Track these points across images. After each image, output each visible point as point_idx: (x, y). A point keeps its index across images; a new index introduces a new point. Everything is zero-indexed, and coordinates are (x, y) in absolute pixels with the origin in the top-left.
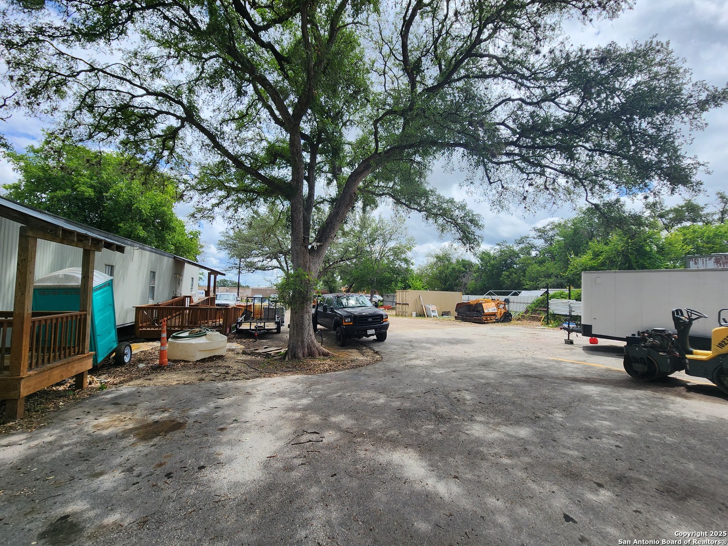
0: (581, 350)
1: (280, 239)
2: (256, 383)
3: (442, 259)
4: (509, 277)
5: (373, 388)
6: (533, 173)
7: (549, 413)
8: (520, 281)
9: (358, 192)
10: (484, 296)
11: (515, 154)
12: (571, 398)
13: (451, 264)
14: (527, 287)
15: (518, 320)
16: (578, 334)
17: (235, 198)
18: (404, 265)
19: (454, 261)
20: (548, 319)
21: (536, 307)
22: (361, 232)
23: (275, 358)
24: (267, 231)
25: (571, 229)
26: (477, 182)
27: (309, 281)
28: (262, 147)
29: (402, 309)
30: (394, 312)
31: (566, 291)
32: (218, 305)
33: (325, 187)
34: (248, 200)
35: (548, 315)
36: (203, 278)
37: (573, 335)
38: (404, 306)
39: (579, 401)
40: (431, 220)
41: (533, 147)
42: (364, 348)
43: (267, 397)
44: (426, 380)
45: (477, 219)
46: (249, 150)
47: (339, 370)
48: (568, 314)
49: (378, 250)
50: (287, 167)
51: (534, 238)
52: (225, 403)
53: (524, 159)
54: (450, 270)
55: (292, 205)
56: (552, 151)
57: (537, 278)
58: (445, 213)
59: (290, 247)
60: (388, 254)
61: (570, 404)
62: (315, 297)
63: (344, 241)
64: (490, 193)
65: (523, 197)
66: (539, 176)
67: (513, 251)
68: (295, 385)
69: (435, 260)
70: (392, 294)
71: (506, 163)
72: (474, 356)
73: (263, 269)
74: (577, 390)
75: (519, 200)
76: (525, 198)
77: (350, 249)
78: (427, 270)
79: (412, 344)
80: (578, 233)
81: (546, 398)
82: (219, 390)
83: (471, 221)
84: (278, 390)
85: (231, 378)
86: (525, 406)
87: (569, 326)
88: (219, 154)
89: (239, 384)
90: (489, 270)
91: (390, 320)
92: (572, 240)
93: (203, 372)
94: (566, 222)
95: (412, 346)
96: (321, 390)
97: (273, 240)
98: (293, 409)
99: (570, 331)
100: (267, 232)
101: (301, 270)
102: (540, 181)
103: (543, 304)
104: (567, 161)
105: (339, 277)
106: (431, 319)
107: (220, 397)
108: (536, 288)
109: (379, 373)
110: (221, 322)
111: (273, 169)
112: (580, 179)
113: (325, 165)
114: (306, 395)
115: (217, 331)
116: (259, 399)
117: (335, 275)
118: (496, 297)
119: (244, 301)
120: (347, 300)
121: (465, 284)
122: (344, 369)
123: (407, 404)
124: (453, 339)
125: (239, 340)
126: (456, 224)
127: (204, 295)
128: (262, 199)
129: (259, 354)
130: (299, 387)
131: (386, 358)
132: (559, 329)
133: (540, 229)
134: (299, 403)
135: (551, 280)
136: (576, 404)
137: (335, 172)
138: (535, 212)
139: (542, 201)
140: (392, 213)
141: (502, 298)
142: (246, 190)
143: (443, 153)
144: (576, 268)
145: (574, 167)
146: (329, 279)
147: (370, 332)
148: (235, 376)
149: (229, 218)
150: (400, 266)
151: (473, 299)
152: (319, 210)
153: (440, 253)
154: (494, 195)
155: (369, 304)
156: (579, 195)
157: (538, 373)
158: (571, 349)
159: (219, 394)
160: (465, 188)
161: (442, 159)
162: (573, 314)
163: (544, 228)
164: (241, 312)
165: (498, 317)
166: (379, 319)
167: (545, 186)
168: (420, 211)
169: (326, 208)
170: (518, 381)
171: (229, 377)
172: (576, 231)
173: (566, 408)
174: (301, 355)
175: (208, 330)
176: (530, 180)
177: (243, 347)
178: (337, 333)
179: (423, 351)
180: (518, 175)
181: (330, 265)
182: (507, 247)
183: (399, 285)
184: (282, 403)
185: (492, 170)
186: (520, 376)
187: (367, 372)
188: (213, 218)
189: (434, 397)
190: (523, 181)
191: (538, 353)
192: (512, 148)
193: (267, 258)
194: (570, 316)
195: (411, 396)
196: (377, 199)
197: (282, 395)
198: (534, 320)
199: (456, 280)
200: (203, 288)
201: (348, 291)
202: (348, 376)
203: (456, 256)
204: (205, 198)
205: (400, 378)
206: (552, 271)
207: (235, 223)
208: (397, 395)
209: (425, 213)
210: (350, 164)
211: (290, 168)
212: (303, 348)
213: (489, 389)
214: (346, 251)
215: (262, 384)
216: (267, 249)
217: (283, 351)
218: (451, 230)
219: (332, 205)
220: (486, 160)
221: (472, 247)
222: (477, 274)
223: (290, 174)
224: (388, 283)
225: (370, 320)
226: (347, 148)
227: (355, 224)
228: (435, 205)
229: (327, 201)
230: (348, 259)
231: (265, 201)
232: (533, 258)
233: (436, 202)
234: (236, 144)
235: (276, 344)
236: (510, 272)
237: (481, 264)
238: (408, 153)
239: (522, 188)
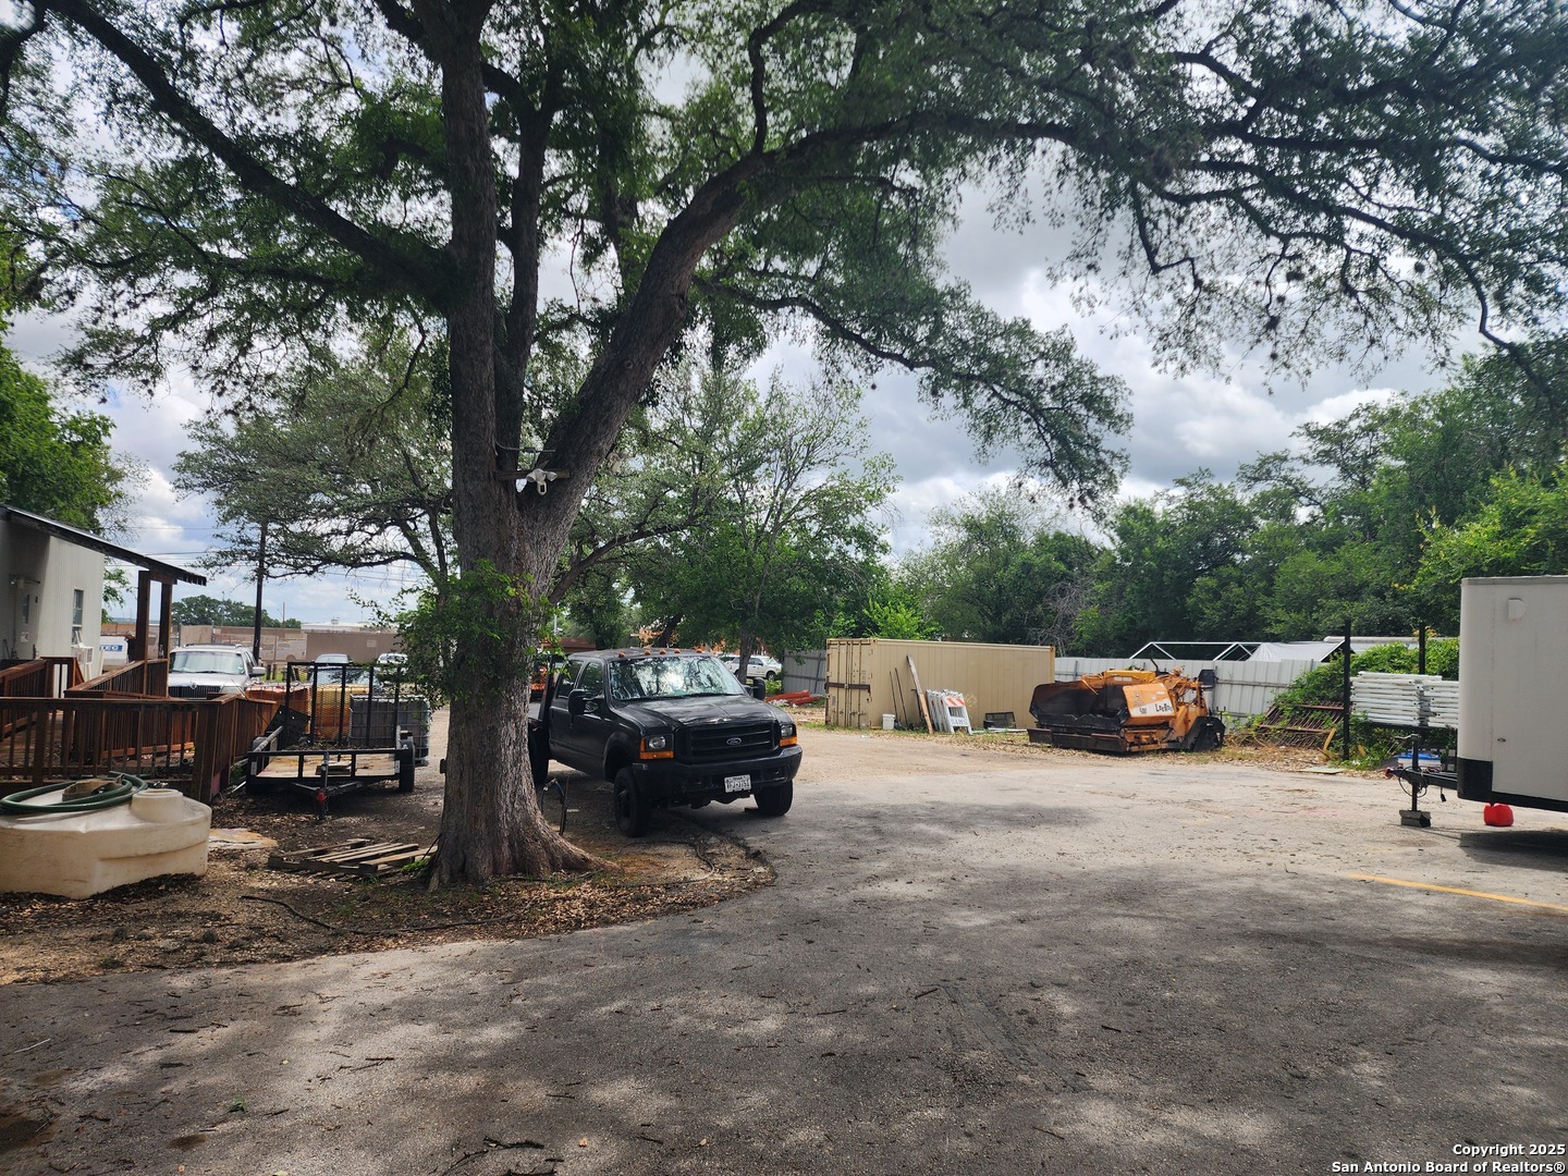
0: (1453, 848)
1: (415, 452)
2: (319, 973)
3: (989, 531)
4: (1217, 596)
5: (740, 979)
6: (1303, 234)
7: (1339, 1062)
8: (1253, 610)
9: (693, 291)
10: (1130, 661)
11: (1242, 168)
12: (1414, 1011)
13: (1021, 548)
14: (1276, 629)
15: (1245, 743)
16: (1446, 792)
17: (238, 297)
18: (855, 554)
19: (1029, 539)
20: (1348, 739)
21: (1307, 698)
22: (706, 436)
23: (391, 880)
24: (362, 422)
25: (1433, 428)
26: (1110, 263)
27: (520, 606)
28: (341, 112)
29: (848, 703)
30: (819, 715)
31: (1411, 645)
32: (179, 691)
33: (577, 271)
34: (289, 307)
35: (1347, 725)
36: (122, 591)
37: (1430, 797)
38: (855, 693)
39: (1441, 1019)
40: (949, 398)
41: (1303, 145)
42: (713, 840)
43: (359, 1023)
44: (926, 951)
45: (1107, 393)
46: (289, 123)
47: (623, 920)
48: (1416, 723)
49: (767, 501)
50: (434, 192)
51: (1306, 461)
52: (199, 1049)
53: (1274, 185)
54: (1013, 569)
55: (452, 329)
56: (1368, 160)
57: (1313, 601)
58: (999, 372)
59: (449, 484)
60: (801, 514)
61: (1410, 1029)
62: (539, 662)
63: (648, 465)
64: (1155, 306)
65: (1266, 319)
66: (1324, 246)
67: (1233, 505)
68: (463, 975)
69: (964, 535)
70: (815, 653)
71: (1212, 196)
72: (1090, 867)
73: (352, 559)
74: (1435, 983)
75: (1252, 331)
76: (1273, 323)
77: (671, 494)
78: (934, 569)
79: (880, 825)
80: (1456, 446)
81: (1329, 1009)
82: (179, 1002)
83: (1090, 401)
84: (399, 995)
85: (222, 954)
86: (1260, 1039)
87: (1415, 766)
88: (174, 132)
89: (257, 977)
90: (1149, 571)
91: (803, 739)
92: (1437, 467)
93: (120, 936)
94: (1414, 405)
95: (878, 831)
96: (557, 990)
97: (387, 459)
98: (452, 1062)
99: (1418, 781)
100: (364, 426)
101: (489, 568)
102: (1327, 262)
103: (1332, 688)
104: (1417, 195)
105: (631, 593)
106: (946, 739)
107: (180, 1025)
108: (1309, 634)
109: (762, 929)
110: (189, 755)
111: (383, 195)
112: (1462, 259)
113: (576, 188)
114: (499, 1007)
115: (171, 786)
116: (325, 1032)
117: (616, 586)
118: (1170, 665)
119: (279, 676)
120: (657, 672)
121: (1067, 619)
122: (642, 917)
123: (858, 1036)
124: (1021, 809)
125: (258, 819)
126: (1037, 412)
127: (123, 655)
128: (341, 308)
129: (333, 868)
130: (477, 983)
131: (788, 873)
132: (1383, 775)
133: (1326, 430)
134: (475, 1040)
135: (1359, 607)
136: (1430, 1029)
137: (614, 215)
138: (1308, 372)
139: (1331, 333)
140: (816, 369)
141: (1193, 668)
142: (279, 269)
143: (994, 160)
144: (1446, 566)
145: (1441, 217)
146: (593, 597)
147: (733, 784)
148: (241, 950)
149: (218, 372)
150: (843, 554)
151: (1092, 668)
152: (555, 351)
153: (981, 512)
154: (1166, 311)
155: (732, 686)
156: (1459, 315)
157: (1307, 926)
158: (1420, 844)
159: (177, 1016)
160: (1068, 286)
161: (990, 179)
162: (1433, 723)
163: (1342, 425)
164: (266, 717)
165: (1179, 732)
166: (767, 736)
167: (1344, 282)
168: (911, 364)
169: (581, 345)
170: (1236, 952)
171: (215, 953)
172: (1450, 438)
173: (1396, 1044)
174: (484, 869)
175: (137, 784)
176: (1291, 258)
177: (269, 842)
178: (620, 788)
179: (917, 850)
180: (1250, 240)
181: (599, 551)
182: (1211, 491)
183: (840, 620)
184: (411, 1042)
185: (1163, 222)
186: (1245, 936)
187: (720, 926)
188: (157, 371)
189: (949, 1009)
190: (1269, 264)
191: (1308, 855)
192: (1232, 145)
193: (367, 521)
194: (1423, 730)
195: (872, 1006)
196: (761, 317)
197: (413, 1011)
198: (1300, 744)
199: (1034, 605)
200: (121, 630)
201: (660, 642)
202: (653, 940)
203: (1035, 521)
204: (125, 297)
205: (834, 942)
206: (1364, 574)
207: (241, 393)
208: (821, 1005)
209: (930, 370)
210: (665, 190)
211: (445, 195)
212: (496, 845)
213: (1139, 981)
214: (656, 501)
215: (342, 976)
216: (366, 488)
217: (420, 855)
218: (1017, 433)
219: (603, 335)
220: (1143, 188)
221: (1090, 493)
222: (1107, 584)
223: (447, 217)
224: (802, 614)
225: (735, 740)
226: (656, 129)
227: (686, 408)
228: (964, 343)
229: (583, 320)
230: (661, 530)
231: (356, 314)
232: (1302, 530)
233: (967, 334)
234: (241, 99)
235: (398, 830)
236: (1219, 577)
237: (1121, 551)
238: (870, 153)
239: (1262, 288)
